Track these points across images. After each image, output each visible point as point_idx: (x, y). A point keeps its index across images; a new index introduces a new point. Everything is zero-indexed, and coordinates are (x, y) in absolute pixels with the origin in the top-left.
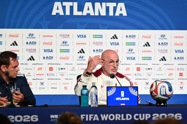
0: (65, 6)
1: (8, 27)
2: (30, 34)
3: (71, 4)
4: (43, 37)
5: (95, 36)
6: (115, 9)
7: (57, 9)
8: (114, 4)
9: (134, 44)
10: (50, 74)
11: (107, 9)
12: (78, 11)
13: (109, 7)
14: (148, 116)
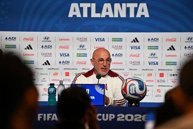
0: (82, 8)
1: (23, 30)
2: (46, 37)
3: (88, 5)
4: (59, 40)
5: (114, 40)
6: (136, 10)
7: (74, 10)
8: (136, 5)
9: (156, 48)
10: (66, 79)
11: (128, 10)
12: (97, 12)
13: (129, 8)
14: (112, 116)
